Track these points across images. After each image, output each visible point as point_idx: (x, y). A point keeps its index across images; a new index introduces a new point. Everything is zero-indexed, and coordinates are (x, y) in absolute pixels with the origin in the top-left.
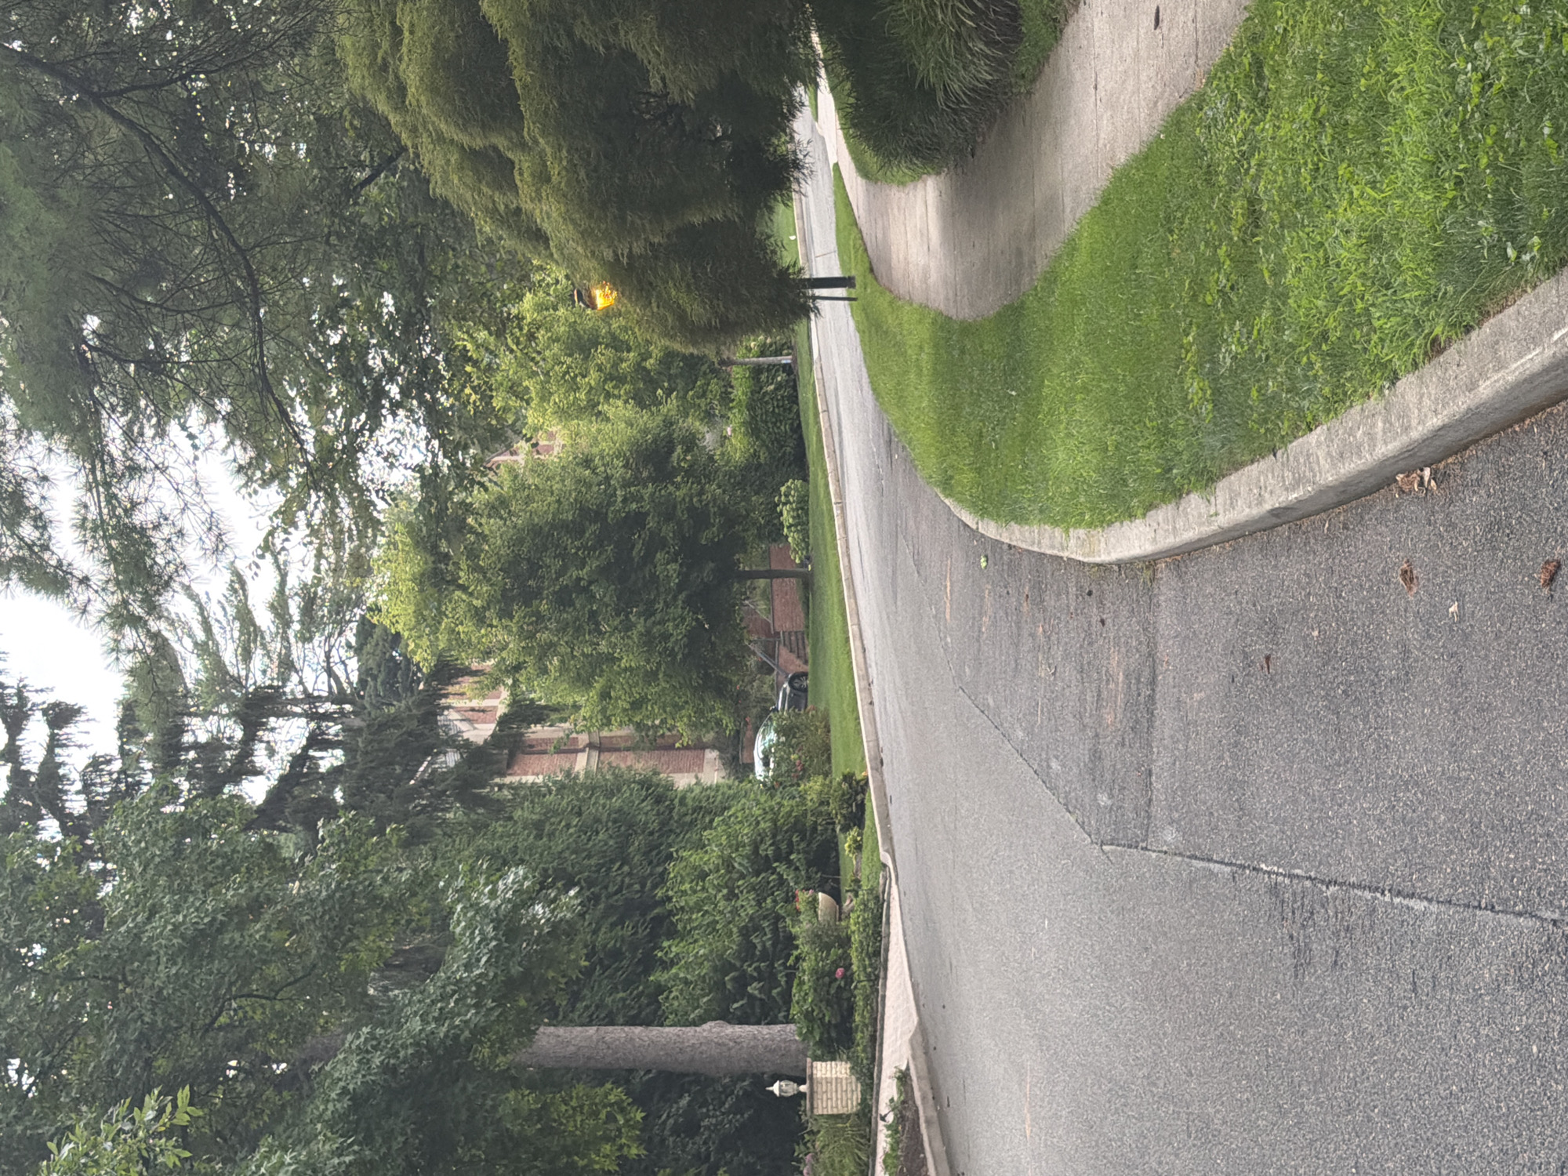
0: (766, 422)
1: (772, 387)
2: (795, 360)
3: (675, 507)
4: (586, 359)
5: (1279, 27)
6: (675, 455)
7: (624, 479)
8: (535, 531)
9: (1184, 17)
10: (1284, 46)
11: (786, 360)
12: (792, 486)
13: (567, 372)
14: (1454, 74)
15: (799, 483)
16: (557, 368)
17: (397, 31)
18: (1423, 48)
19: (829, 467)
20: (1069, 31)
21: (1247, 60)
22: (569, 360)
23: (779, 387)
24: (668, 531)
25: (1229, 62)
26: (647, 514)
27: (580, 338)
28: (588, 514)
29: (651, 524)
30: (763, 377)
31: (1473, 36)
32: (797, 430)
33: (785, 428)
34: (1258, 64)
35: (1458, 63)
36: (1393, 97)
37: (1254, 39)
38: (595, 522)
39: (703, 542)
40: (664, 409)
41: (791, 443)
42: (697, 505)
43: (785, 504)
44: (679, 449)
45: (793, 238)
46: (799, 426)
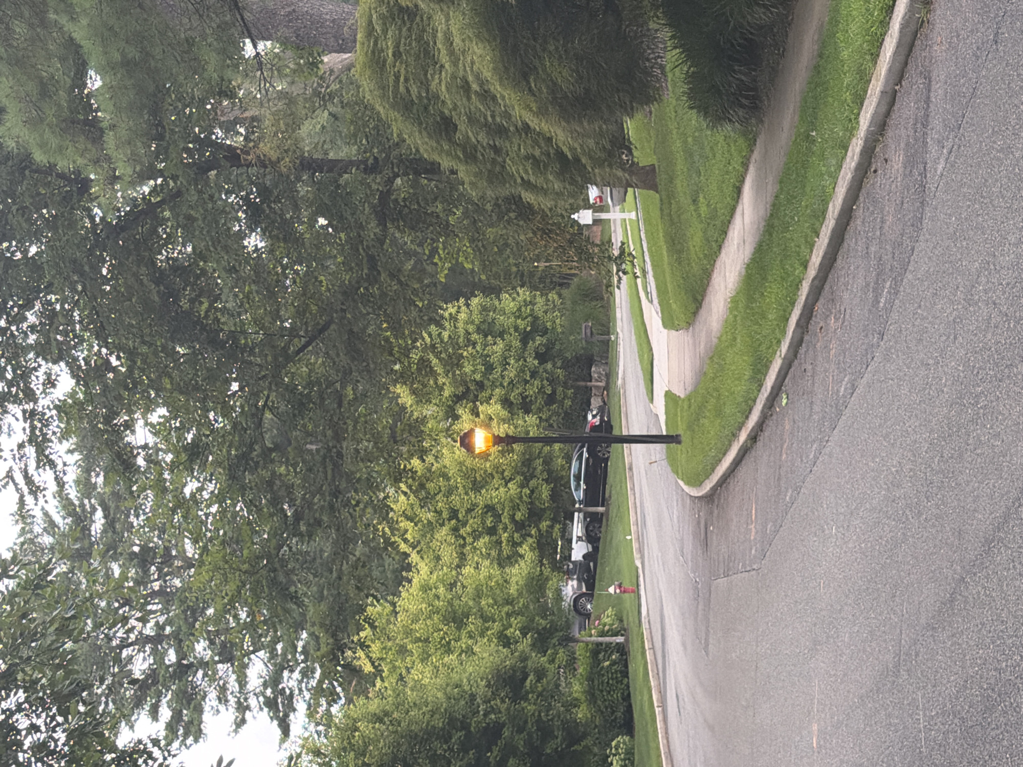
0: (602, 691)
1: (607, 663)
2: (627, 640)
3: (526, 722)
4: (459, 628)
6: (528, 681)
7: (485, 696)
8: (412, 737)
11: (620, 639)
12: (621, 740)
13: (442, 639)
15: (627, 738)
16: (435, 634)
19: (653, 683)
22: (445, 628)
23: (614, 663)
24: (520, 742)
26: (504, 725)
27: (454, 612)
28: (456, 723)
29: (506, 733)
30: (601, 656)
32: (627, 698)
33: (617, 695)
38: (461, 731)
39: (548, 751)
40: (520, 647)
41: (622, 708)
42: (544, 719)
43: (615, 755)
44: (531, 677)
45: (629, 537)
46: (629, 695)
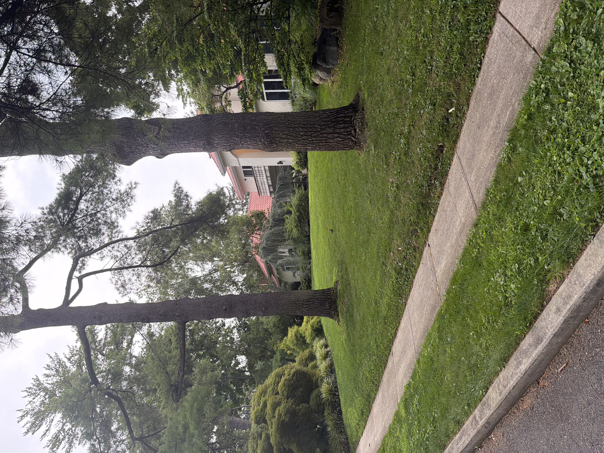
5: (386, 442)
9: (373, 444)
10: (387, 446)
14: (409, 443)
17: (257, 444)
18: (405, 440)
20: (357, 450)
21: (382, 448)
25: (380, 449)
31: (412, 437)
34: (384, 449)
35: (410, 441)
36: (402, 449)
37: (383, 445)
